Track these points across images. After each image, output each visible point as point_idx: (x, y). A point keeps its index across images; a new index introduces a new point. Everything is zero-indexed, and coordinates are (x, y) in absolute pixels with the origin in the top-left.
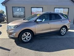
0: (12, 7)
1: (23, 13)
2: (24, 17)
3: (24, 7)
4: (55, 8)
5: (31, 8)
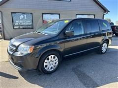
0: (12, 13)
1: (29, 21)
2: (32, 28)
3: (32, 13)
4: (77, 15)
5: (43, 14)
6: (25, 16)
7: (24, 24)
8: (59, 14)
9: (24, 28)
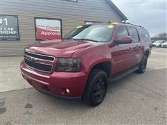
1: (12, 29)
2: (18, 39)
3: (16, 16)
4: (86, 22)
5: (35, 18)
6: (6, 19)
7: (4, 32)
8: (61, 20)
9: (3, 40)
